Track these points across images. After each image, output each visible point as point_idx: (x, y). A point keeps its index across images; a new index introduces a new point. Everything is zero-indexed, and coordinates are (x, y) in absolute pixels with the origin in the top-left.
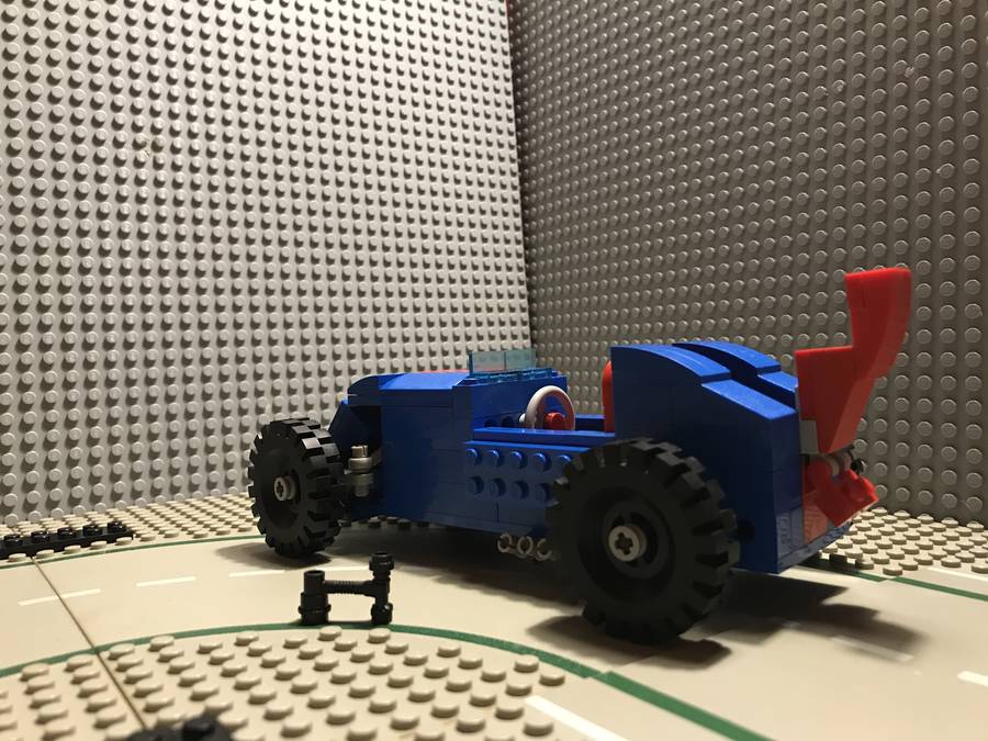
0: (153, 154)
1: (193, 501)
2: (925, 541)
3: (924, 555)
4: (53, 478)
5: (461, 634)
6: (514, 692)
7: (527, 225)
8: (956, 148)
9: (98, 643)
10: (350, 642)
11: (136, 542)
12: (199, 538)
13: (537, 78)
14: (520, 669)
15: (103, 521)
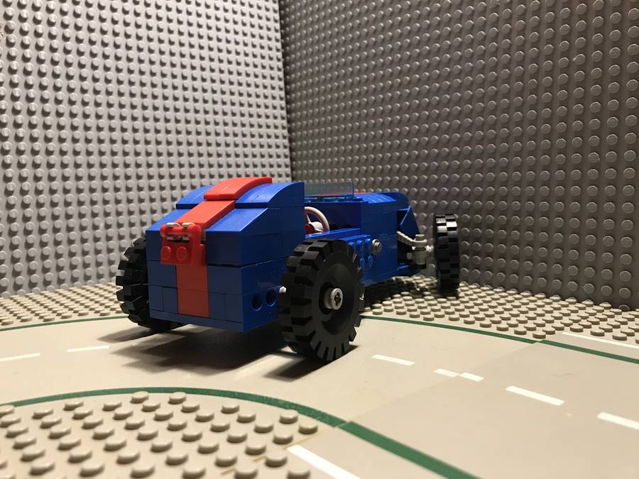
0: (6, 35)
2: (556, 314)
3: (558, 324)
5: (239, 394)
6: (279, 442)
7: (288, 96)
8: (587, 43)
10: (154, 405)
12: (48, 322)
14: (285, 421)
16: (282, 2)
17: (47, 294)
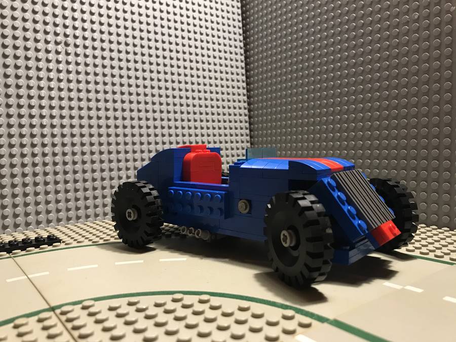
0: (65, 48)
1: (88, 223)
4: (17, 213)
7: (248, 80)
9: (53, 304)
11: (62, 245)
12: (95, 243)
13: (253, 7)
15: (45, 235)
16: (244, 2)
17: (89, 224)
